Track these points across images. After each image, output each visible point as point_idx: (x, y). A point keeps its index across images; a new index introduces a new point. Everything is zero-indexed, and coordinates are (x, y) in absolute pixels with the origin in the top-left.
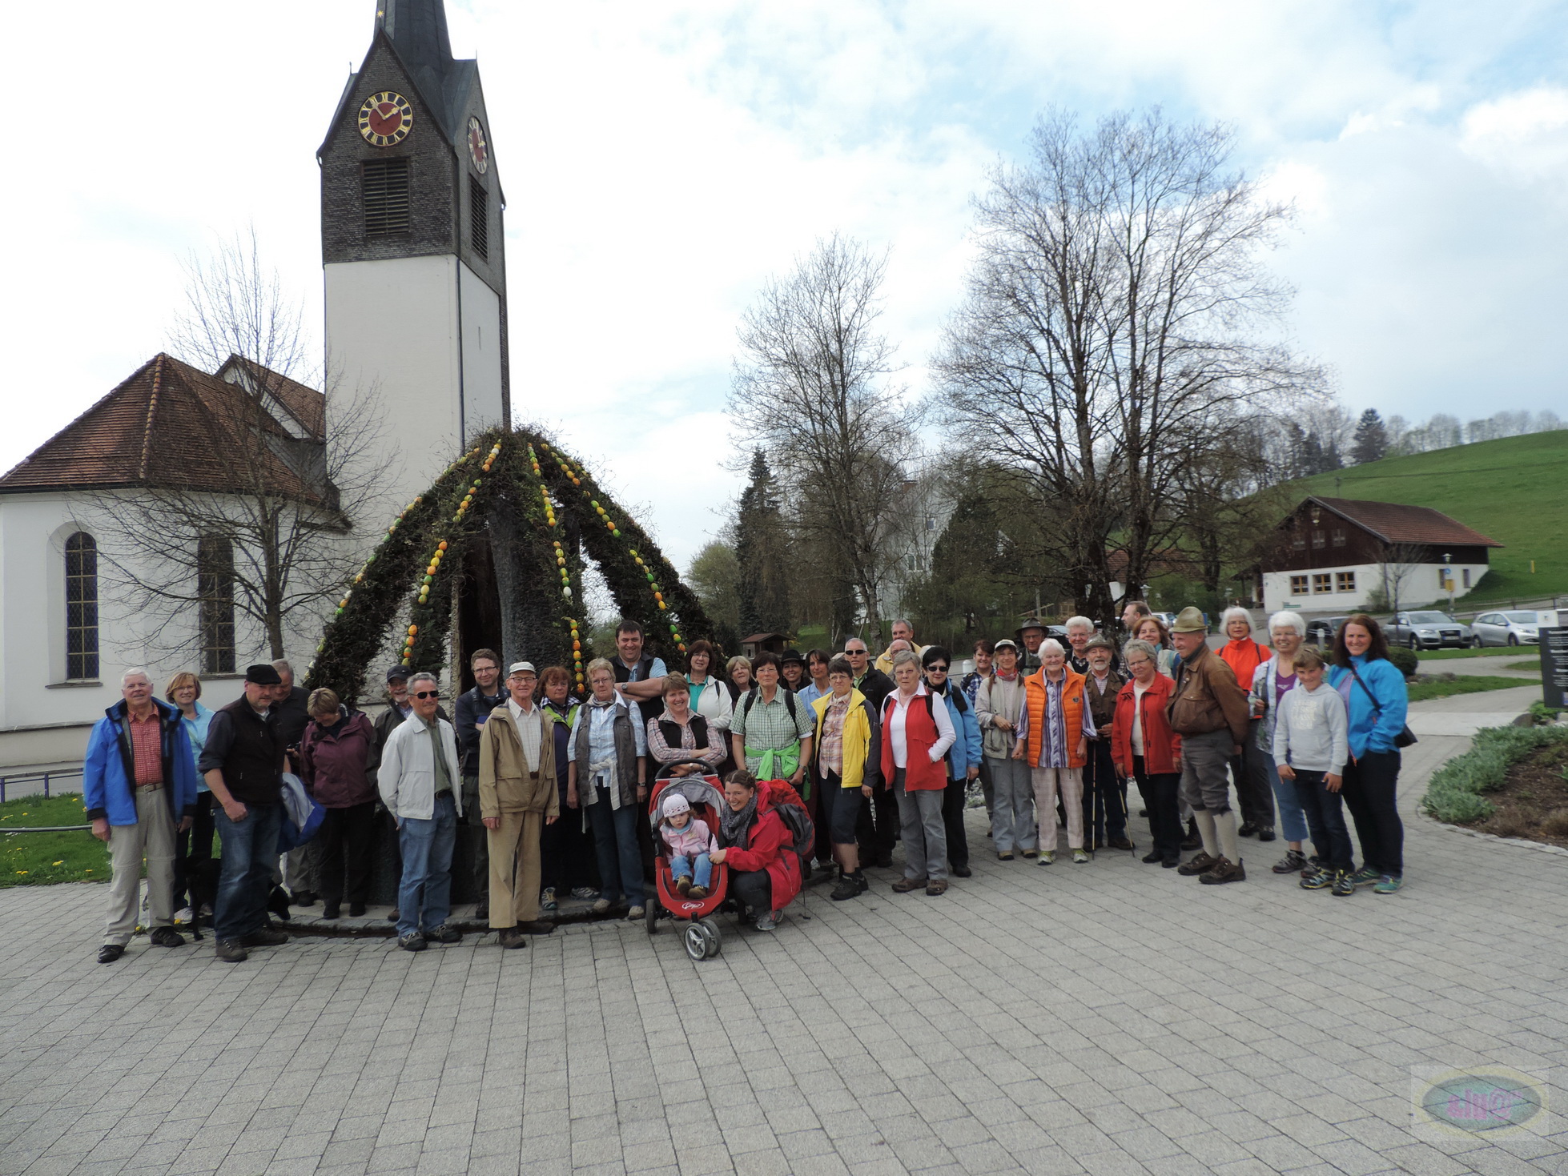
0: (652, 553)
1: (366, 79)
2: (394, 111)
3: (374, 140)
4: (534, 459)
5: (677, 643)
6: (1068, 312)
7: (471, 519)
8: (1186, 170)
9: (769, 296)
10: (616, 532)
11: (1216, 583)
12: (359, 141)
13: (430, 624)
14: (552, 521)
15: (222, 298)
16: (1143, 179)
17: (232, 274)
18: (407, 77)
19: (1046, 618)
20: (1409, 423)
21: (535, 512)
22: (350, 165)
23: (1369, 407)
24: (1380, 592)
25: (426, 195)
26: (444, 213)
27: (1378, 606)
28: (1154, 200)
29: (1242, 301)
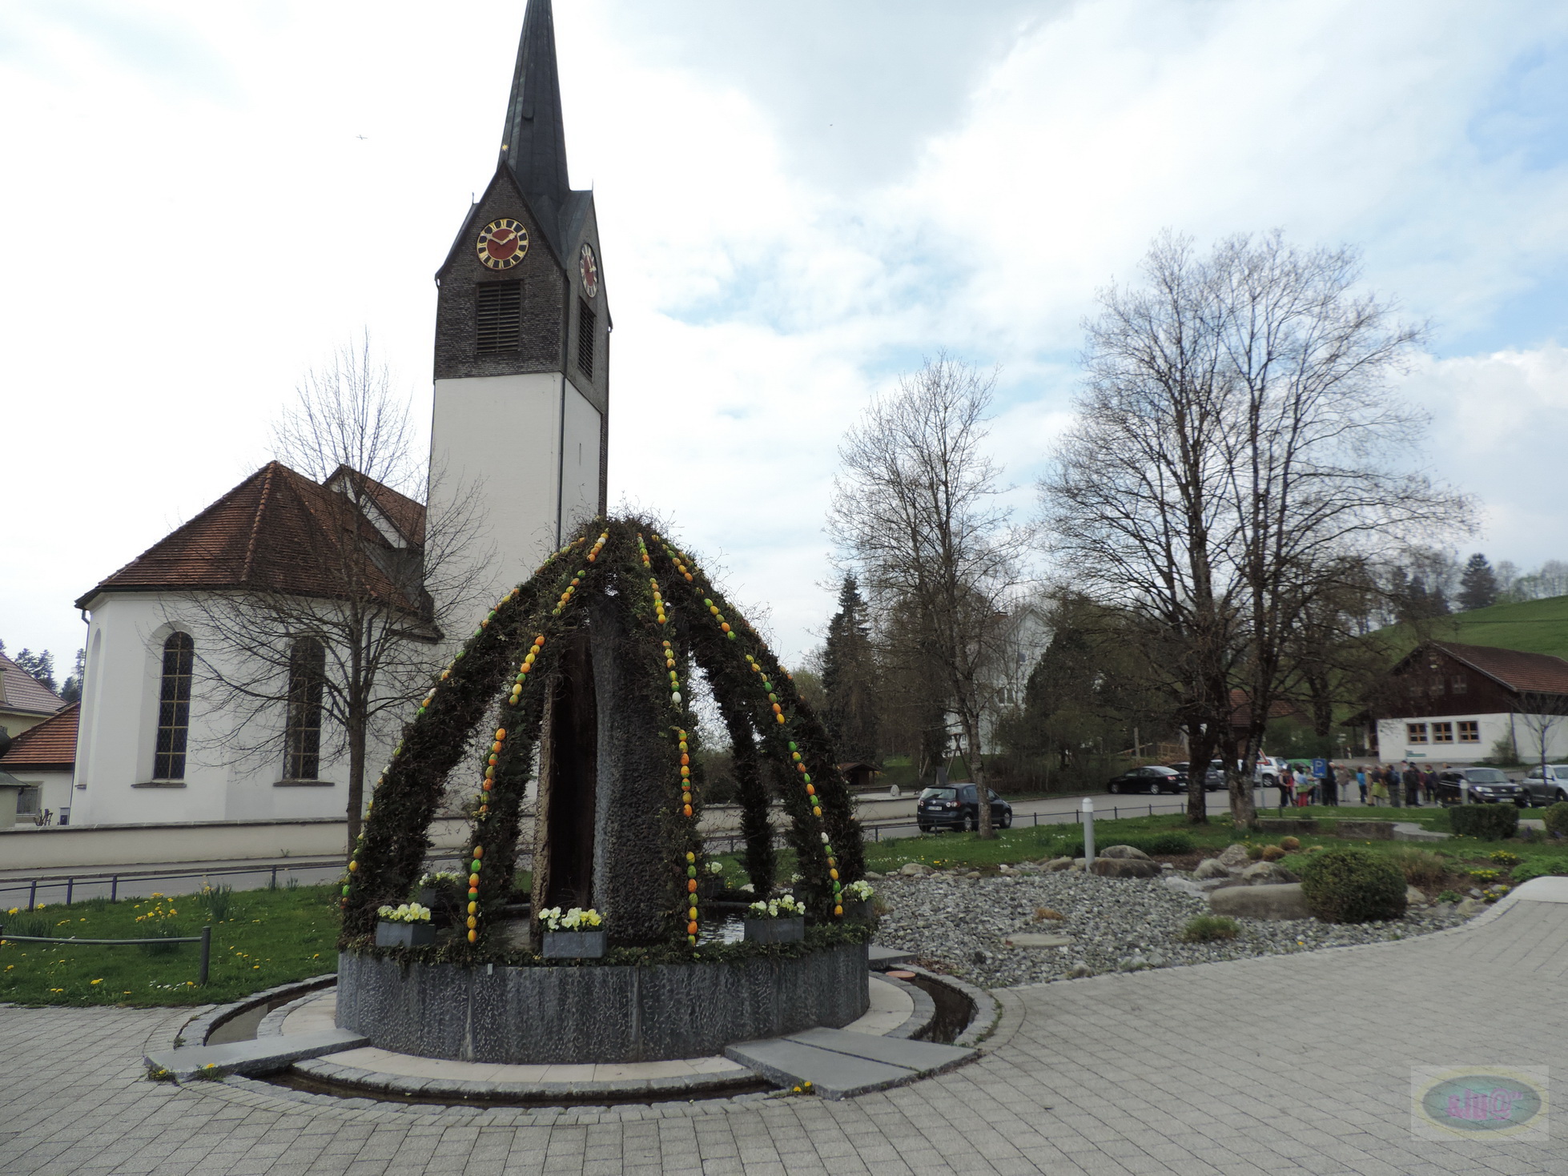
0: (769, 661)
1: (487, 207)
2: (511, 236)
3: (491, 264)
4: (644, 550)
5: (797, 763)
6: (1184, 438)
7: (572, 613)
8: (1310, 294)
9: (874, 415)
10: (731, 634)
11: (1327, 727)
12: (477, 264)
13: (520, 729)
14: (662, 617)
15: (331, 394)
16: (1264, 301)
17: (342, 369)
18: (526, 206)
19: (1146, 758)
20: (1520, 569)
21: (644, 607)
22: (466, 286)
23: (1477, 551)
24: (1507, 744)
25: (537, 315)
26: (553, 333)
27: (1506, 759)
28: (1275, 324)
29: (1371, 427)
